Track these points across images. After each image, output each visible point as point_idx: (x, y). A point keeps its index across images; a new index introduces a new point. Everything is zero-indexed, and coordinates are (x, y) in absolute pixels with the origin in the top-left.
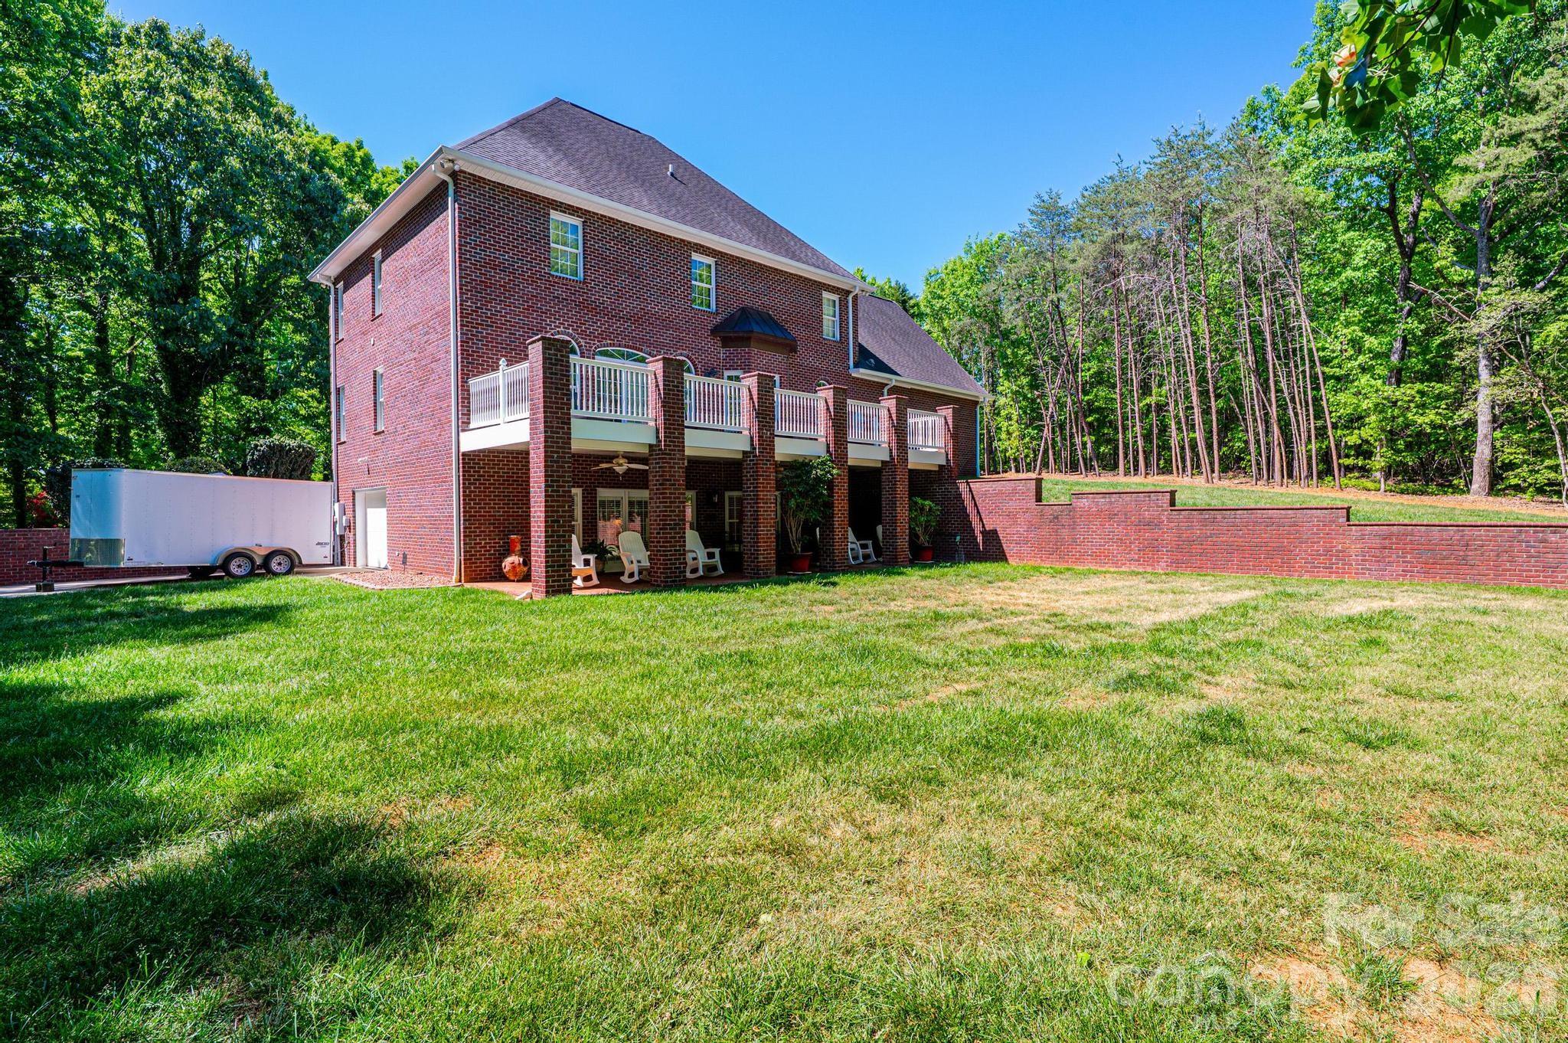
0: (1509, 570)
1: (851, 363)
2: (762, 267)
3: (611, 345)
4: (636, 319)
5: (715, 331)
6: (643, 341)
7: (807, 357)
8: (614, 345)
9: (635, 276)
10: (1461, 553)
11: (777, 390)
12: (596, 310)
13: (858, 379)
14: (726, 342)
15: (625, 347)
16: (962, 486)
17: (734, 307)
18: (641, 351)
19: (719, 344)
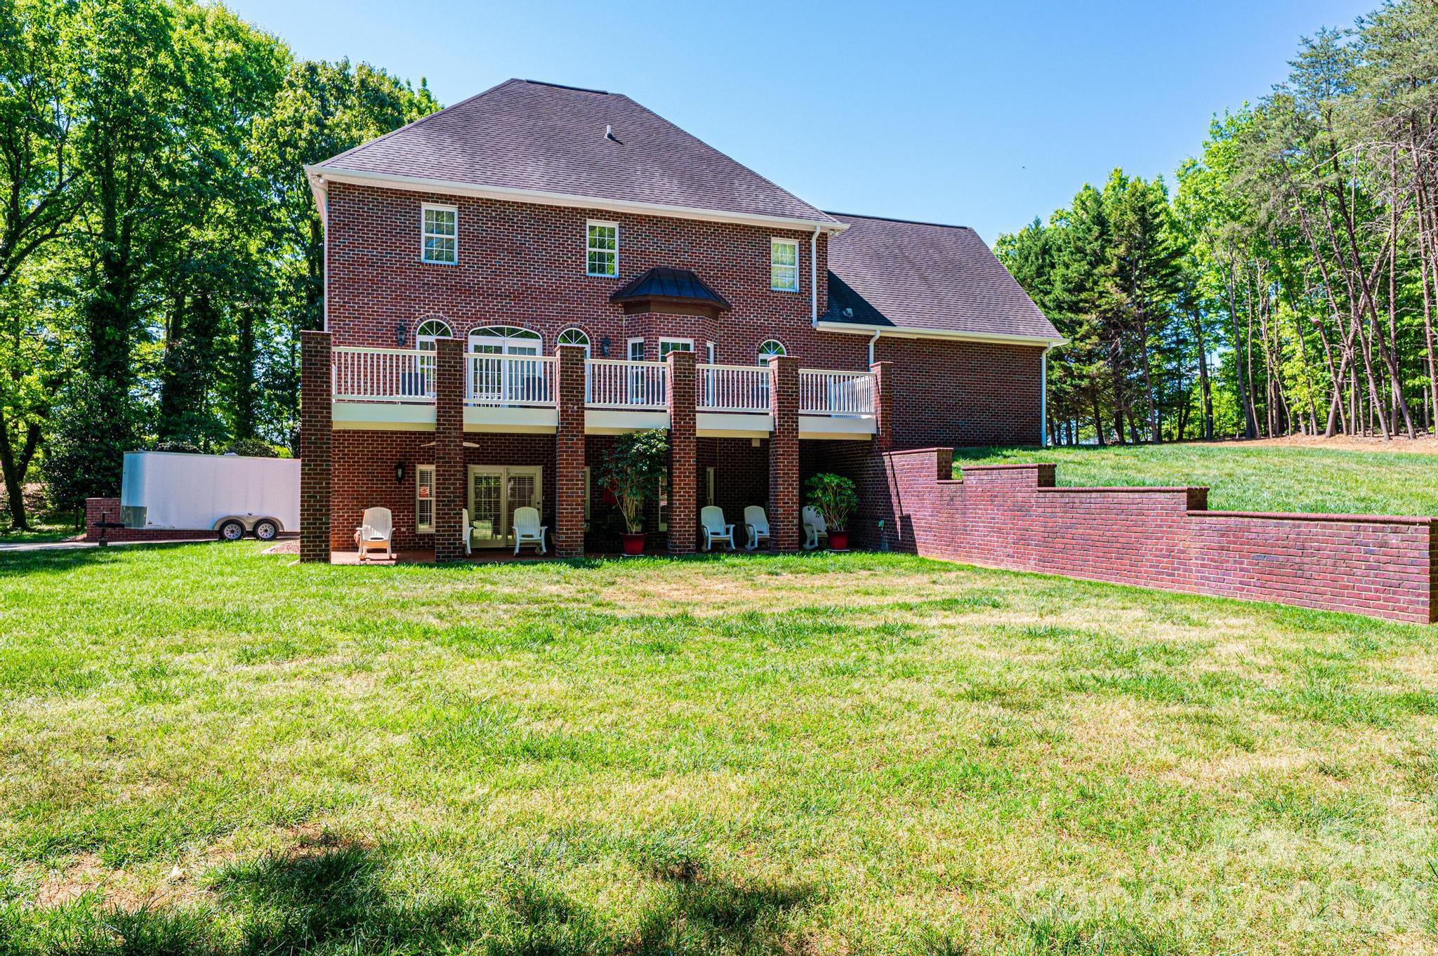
0: (1347, 587)
1: (814, 316)
2: (680, 222)
3: (486, 324)
4: (517, 296)
5: (614, 298)
6: (523, 317)
7: (746, 315)
8: (490, 324)
9: (515, 252)
10: (1298, 560)
11: (589, 361)
12: (468, 291)
13: (826, 333)
14: (629, 308)
15: (503, 323)
16: (887, 459)
17: (643, 268)
18: (522, 326)
19: (621, 310)
